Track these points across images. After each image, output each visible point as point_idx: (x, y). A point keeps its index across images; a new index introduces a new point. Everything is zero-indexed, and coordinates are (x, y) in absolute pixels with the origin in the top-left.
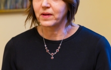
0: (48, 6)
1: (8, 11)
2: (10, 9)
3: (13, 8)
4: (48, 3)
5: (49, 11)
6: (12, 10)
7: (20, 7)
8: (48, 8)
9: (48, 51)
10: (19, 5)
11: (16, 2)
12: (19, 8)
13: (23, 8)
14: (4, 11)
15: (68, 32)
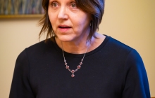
0: (66, 17)
1: (23, 16)
2: (26, 14)
3: (29, 14)
4: (65, 14)
5: (67, 23)
6: (27, 16)
7: (38, 12)
8: (66, 19)
9: (68, 67)
10: (36, 9)
11: (33, 6)
12: (36, 14)
13: (41, 13)
14: (18, 16)
15: (92, 45)
